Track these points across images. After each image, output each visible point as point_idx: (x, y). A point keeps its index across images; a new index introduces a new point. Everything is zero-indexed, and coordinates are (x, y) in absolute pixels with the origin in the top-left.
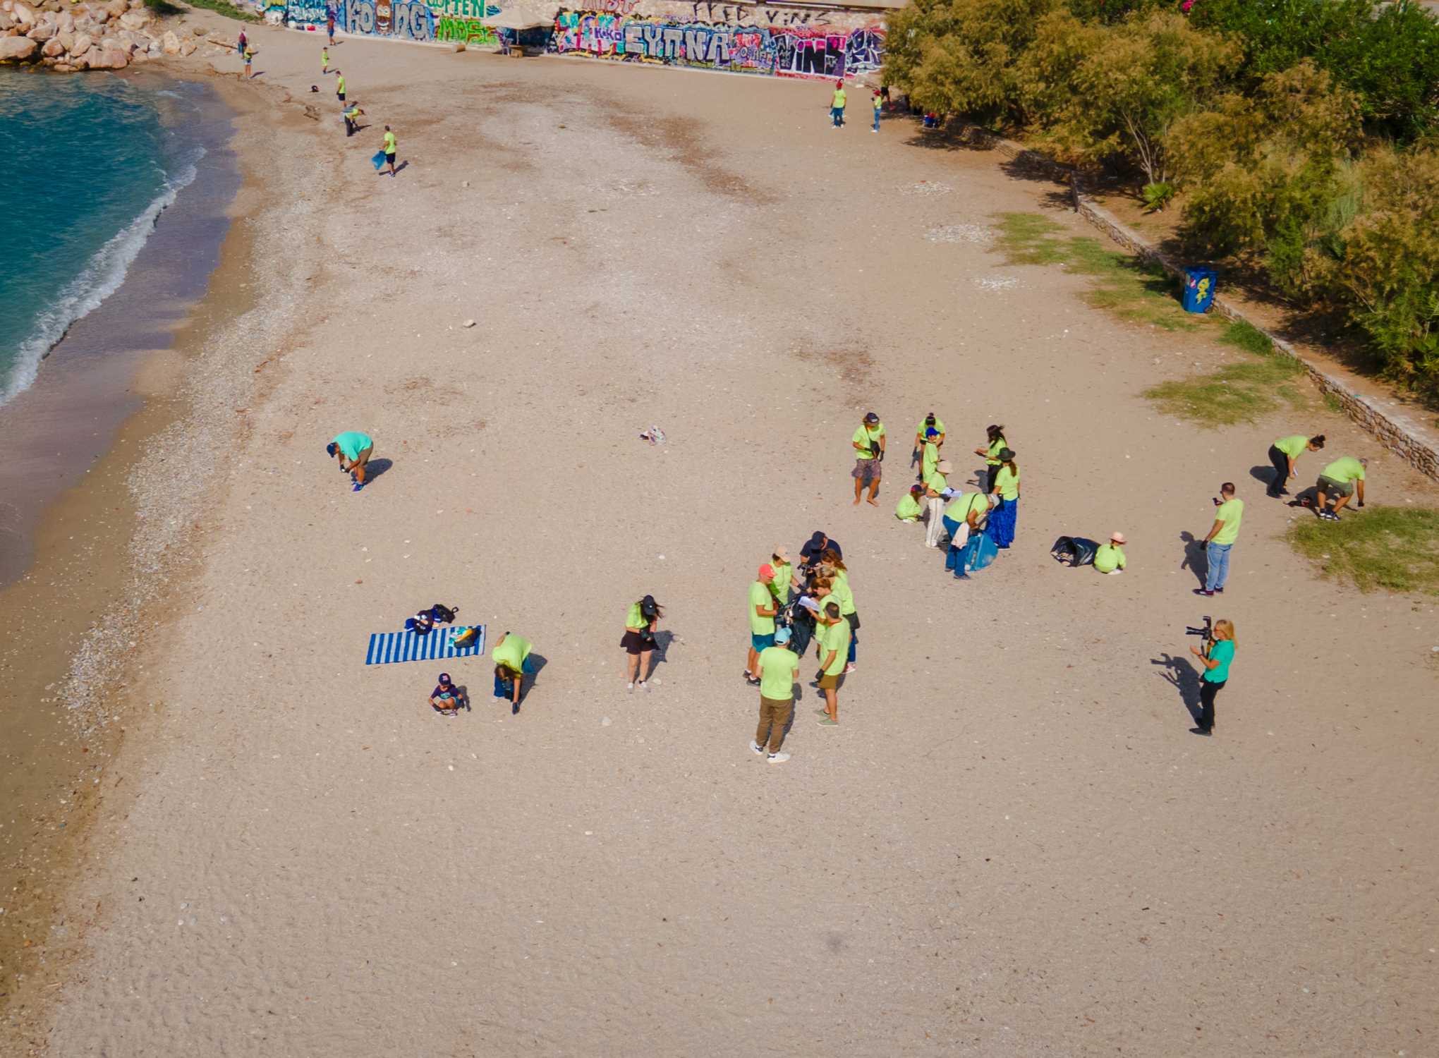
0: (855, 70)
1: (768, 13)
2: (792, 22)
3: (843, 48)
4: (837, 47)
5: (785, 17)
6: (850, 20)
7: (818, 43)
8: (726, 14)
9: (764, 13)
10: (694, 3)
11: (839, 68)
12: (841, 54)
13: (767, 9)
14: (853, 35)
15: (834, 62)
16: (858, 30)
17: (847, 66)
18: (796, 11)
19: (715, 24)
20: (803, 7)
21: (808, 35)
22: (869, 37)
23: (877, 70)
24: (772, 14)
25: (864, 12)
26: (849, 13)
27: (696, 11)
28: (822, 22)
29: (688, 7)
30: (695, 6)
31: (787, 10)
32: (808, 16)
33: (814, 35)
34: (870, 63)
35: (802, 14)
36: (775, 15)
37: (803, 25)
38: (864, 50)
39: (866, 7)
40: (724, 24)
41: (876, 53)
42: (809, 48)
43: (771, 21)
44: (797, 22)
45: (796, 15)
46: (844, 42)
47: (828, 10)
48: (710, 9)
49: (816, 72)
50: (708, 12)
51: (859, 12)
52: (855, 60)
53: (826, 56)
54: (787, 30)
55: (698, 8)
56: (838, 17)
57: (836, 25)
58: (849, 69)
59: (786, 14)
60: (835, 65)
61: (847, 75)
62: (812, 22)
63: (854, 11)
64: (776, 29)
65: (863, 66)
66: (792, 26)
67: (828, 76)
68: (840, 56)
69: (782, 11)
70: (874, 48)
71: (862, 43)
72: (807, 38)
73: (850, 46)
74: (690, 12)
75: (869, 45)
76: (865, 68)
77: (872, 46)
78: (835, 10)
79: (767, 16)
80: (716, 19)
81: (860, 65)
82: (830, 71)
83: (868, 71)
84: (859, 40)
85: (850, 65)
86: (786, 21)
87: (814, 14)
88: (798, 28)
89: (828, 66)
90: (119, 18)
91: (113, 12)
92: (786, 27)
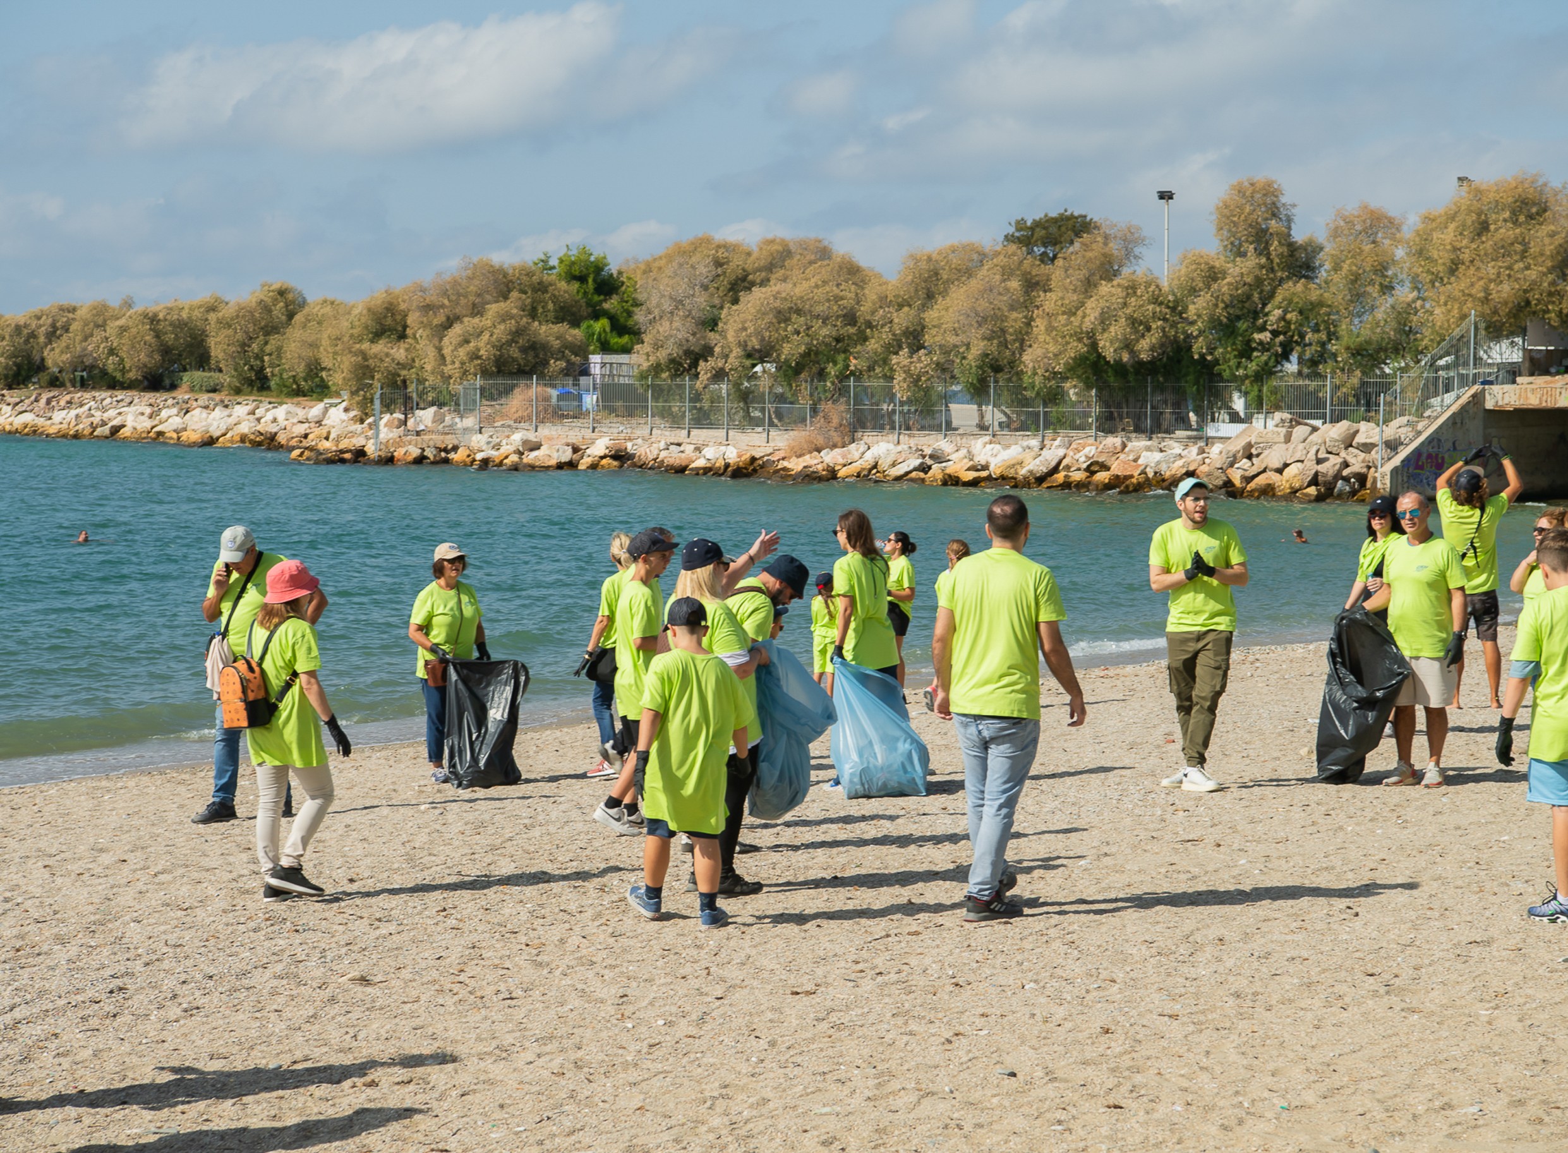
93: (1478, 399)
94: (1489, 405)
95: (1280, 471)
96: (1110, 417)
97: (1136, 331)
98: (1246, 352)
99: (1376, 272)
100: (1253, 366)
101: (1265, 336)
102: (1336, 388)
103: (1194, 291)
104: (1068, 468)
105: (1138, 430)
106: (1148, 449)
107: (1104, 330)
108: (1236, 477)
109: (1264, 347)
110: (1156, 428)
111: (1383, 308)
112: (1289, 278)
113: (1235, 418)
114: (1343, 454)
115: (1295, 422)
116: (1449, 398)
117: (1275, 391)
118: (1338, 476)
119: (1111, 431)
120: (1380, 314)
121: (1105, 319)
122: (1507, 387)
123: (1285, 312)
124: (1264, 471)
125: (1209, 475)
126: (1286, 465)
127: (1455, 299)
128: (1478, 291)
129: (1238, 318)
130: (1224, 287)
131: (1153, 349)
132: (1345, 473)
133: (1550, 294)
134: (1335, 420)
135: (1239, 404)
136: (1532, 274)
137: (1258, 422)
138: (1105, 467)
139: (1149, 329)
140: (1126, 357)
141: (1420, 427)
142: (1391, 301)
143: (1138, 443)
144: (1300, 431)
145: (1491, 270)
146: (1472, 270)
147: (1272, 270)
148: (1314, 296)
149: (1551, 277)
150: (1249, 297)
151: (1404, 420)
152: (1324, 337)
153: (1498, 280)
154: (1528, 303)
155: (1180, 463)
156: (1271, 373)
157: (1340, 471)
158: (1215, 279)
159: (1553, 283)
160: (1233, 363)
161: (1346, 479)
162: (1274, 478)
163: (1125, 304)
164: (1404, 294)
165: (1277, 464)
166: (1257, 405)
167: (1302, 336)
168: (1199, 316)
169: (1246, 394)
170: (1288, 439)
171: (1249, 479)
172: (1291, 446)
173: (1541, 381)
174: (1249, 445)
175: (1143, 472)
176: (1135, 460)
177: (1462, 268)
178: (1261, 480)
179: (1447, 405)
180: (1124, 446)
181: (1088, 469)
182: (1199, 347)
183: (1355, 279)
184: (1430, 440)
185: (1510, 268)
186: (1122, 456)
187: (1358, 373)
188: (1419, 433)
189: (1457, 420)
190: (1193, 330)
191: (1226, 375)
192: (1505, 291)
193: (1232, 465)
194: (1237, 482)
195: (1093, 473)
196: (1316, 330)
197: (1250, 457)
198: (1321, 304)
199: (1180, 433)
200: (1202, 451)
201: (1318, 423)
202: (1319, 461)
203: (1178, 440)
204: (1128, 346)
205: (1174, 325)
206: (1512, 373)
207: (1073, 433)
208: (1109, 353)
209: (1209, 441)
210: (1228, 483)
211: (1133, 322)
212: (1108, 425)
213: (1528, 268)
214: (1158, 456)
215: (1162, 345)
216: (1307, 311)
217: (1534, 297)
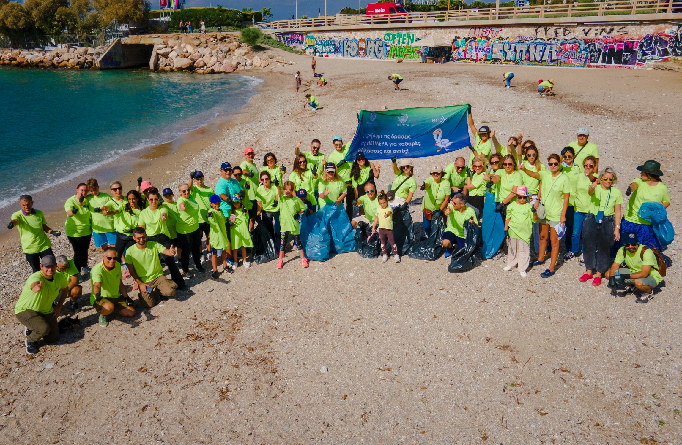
0: (644, 61)
1: (584, 30)
2: (600, 34)
3: (636, 48)
4: (632, 48)
5: (596, 32)
6: (643, 30)
7: (618, 46)
8: (556, 33)
9: (582, 31)
10: (536, 28)
11: (632, 60)
12: (635, 51)
13: (584, 28)
14: (644, 39)
15: (629, 57)
16: (648, 35)
17: (638, 58)
18: (604, 27)
19: (548, 40)
20: (609, 25)
21: (612, 41)
22: (656, 39)
23: (661, 60)
24: (586, 31)
25: (654, 24)
26: (642, 26)
27: (537, 32)
28: (622, 33)
29: (532, 31)
30: (536, 30)
31: (597, 28)
32: (612, 30)
33: (616, 41)
34: (656, 56)
35: (608, 29)
36: (589, 31)
37: (609, 35)
38: (652, 48)
39: (655, 20)
40: (554, 39)
41: (660, 49)
42: (612, 49)
43: (586, 35)
44: (604, 34)
45: (603, 30)
46: (637, 44)
47: (626, 25)
48: (546, 31)
49: (615, 63)
50: (544, 33)
51: (649, 24)
52: (645, 54)
53: (624, 53)
54: (596, 39)
55: (538, 31)
56: (634, 29)
57: (632, 34)
58: (639, 61)
59: (596, 30)
60: (629, 58)
61: (638, 64)
62: (615, 33)
63: (646, 24)
64: (589, 40)
65: (650, 58)
66: (601, 37)
67: (625, 66)
68: (634, 53)
69: (594, 28)
70: (659, 46)
71: (651, 43)
72: (610, 43)
73: (641, 46)
74: (533, 33)
75: (656, 43)
76: (652, 59)
77: (658, 44)
78: (632, 24)
79: (583, 32)
80: (549, 37)
81: (648, 57)
82: (626, 62)
83: (654, 61)
84: (649, 41)
85: (640, 58)
86: (596, 34)
87: (616, 28)
88: (605, 37)
89: (625, 59)
90: (234, 51)
91: (231, 48)
92: (596, 38)
93: (119, 41)
94: (123, 43)
95: (68, 61)
96: (15, 44)
97: (17, 20)
98: (52, 27)
99: (85, 5)
100: (54, 31)
101: (56, 23)
102: (80, 37)
103: (32, 9)
104: (3, 59)
105: (24, 48)
106: (27, 54)
107: (6, 19)
108: (55, 62)
109: (57, 26)
110: (29, 48)
111: (89, 15)
112: (60, 6)
113: (52, 45)
114: (85, 56)
115: (70, 47)
116: (111, 40)
117: (62, 38)
118: (85, 62)
119: (16, 48)
120: (88, 17)
121: (6, 16)
122: (126, 38)
123: (61, 16)
124: (63, 61)
125: (47, 62)
126: (69, 59)
127: (109, 14)
128: (114, 11)
129: (47, 17)
130: (41, 7)
131: (23, 25)
132: (87, 61)
133: (134, 13)
134: (81, 46)
135: (53, 41)
136: (128, 8)
137: (59, 46)
138: (15, 59)
139: (21, 19)
140: (15, 27)
141: (105, 48)
142: (90, 14)
143: (24, 52)
144: (71, 50)
145: (117, 6)
146: (112, 6)
147: (55, 3)
148: (69, 11)
149: (133, 9)
150: (49, 11)
151: (100, 47)
152: (73, 23)
153: (119, 9)
154: (128, 15)
155: (38, 58)
156: (60, 33)
157: (85, 61)
158: (38, 6)
159: (134, 10)
160: (48, 29)
161: (87, 63)
162: (66, 63)
163: (12, 12)
164: (94, 12)
165: (67, 59)
166: (58, 41)
167: (67, 22)
168: (36, 16)
169: (54, 39)
170: (68, 51)
171: (59, 63)
172: (70, 54)
173: (135, 36)
174: (57, 54)
175: (27, 61)
176: (24, 57)
177: (109, 5)
178: (62, 63)
179: (112, 42)
180: (20, 53)
181: (9, 60)
182: (37, 25)
183: (80, 7)
184: (108, 53)
185: (122, 6)
186: (20, 56)
187: (85, 33)
188: (105, 51)
189: (115, 47)
190: (35, 20)
191: (47, 33)
192: (121, 12)
193: (53, 59)
194: (56, 64)
195: (11, 61)
196: (71, 21)
197: (58, 57)
198: (71, 14)
199: (36, 49)
200: (44, 55)
201: (76, 47)
202: (79, 58)
203: (36, 51)
204: (15, 24)
205: (28, 18)
206: (126, 34)
207: (4, 48)
208: (9, 26)
209: (45, 51)
210: (53, 64)
211: (15, 17)
212: (15, 47)
213: (126, 6)
214: (30, 56)
215: (25, 24)
216: (68, 15)
217: (130, 14)
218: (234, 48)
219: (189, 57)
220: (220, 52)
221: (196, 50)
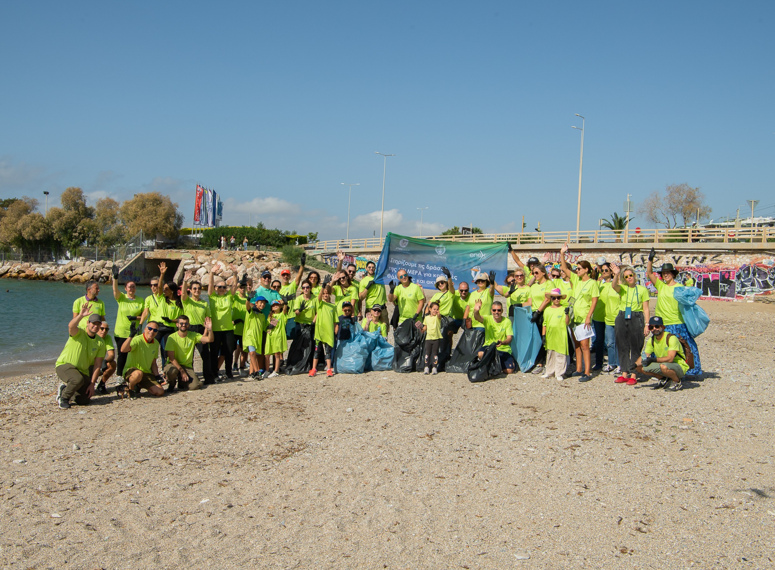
0: (744, 293)
1: (674, 258)
2: (692, 262)
3: (733, 279)
4: (729, 278)
5: (687, 260)
6: (738, 260)
7: (713, 276)
9: (671, 258)
10: (620, 254)
11: (731, 291)
12: (732, 282)
13: (674, 255)
14: (740, 268)
15: (726, 288)
16: (745, 265)
17: (736, 290)
18: (695, 255)
20: (701, 252)
21: (706, 271)
22: (754, 270)
23: (762, 292)
24: (677, 258)
25: (749, 253)
26: (737, 255)
27: (621, 259)
28: (715, 262)
29: (616, 257)
30: (621, 256)
31: (688, 255)
32: (704, 258)
33: (710, 271)
34: (756, 288)
35: (700, 257)
36: (679, 259)
37: (701, 264)
38: (750, 279)
39: (750, 250)
40: (641, 266)
41: (760, 280)
42: (706, 280)
43: (677, 263)
44: (696, 262)
45: (695, 258)
46: (734, 274)
47: (720, 254)
48: (631, 257)
49: (712, 295)
50: (630, 259)
51: (744, 253)
52: (743, 286)
53: (720, 284)
54: (688, 268)
55: (623, 257)
56: (728, 258)
57: (727, 263)
58: (738, 293)
59: (688, 258)
60: (727, 290)
61: (737, 297)
62: (708, 262)
63: (740, 254)
64: (681, 268)
65: (750, 290)
66: (693, 265)
67: (722, 297)
68: (730, 283)
69: (684, 256)
70: (758, 278)
71: (749, 273)
72: (704, 272)
73: (739, 277)
74: (617, 260)
75: (754, 274)
76: (752, 291)
77: (757, 276)
78: (726, 253)
79: (673, 260)
80: (636, 264)
81: (748, 289)
82: (723, 294)
83: (754, 293)
84: (746, 272)
85: (739, 289)
86: (687, 262)
87: (709, 257)
88: (697, 266)
89: (722, 291)
90: (272, 270)
91: (269, 267)
92: (688, 266)
93: (143, 255)
94: (146, 257)
95: (81, 275)
96: (27, 257)
97: (35, 230)
98: (71, 239)
99: (111, 217)
100: (73, 243)
101: (77, 234)
102: (99, 251)
103: (54, 220)
104: (11, 272)
105: (36, 261)
106: (38, 267)
107: (24, 230)
108: (67, 276)
109: (76, 237)
110: (42, 261)
111: (114, 228)
112: (85, 217)
113: (67, 258)
114: (102, 270)
115: (86, 260)
116: (134, 255)
117: (80, 251)
118: (100, 277)
119: (27, 261)
120: (112, 230)
121: (24, 226)
122: (151, 252)
123: (83, 227)
124: (76, 274)
125: (58, 275)
126: (83, 273)
127: (136, 226)
128: (143, 224)
129: (69, 228)
130: (64, 219)
131: (40, 236)
132: (102, 276)
133: (163, 226)
134: (99, 260)
135: (68, 254)
136: (158, 220)
137: (75, 260)
138: (23, 272)
139: (39, 230)
140: (31, 238)
141: (125, 263)
142: (115, 226)
143: (36, 265)
144: (88, 263)
145: (146, 218)
146: (141, 218)
147: (80, 215)
148: (93, 223)
149: (164, 221)
150: (72, 222)
151: (120, 260)
152: (95, 236)
153: (149, 221)
154: (157, 229)
155: (49, 271)
156: (79, 245)
157: (101, 275)
158: (61, 217)
159: (164, 223)
160: (67, 242)
161: (103, 278)
162: (80, 276)
163: (31, 222)
164: (120, 224)
165: (81, 273)
166: (74, 255)
167: (88, 235)
168: (56, 227)
169: (71, 252)
170: (84, 265)
171: (71, 277)
172: (85, 267)
173: (161, 251)
174: (72, 267)
175: (37, 274)
176: (34, 270)
177: (138, 217)
178: (75, 277)
179: (133, 257)
180: (31, 265)
181: (18, 272)
182: (56, 237)
183: (105, 219)
184: (129, 266)
185: (152, 218)
186: (30, 269)
187: (106, 246)
188: (125, 265)
189: (136, 261)
190: (54, 231)
191: (65, 245)
192: (151, 224)
193: (66, 272)
194: (68, 278)
195: (20, 274)
196: (93, 233)
197: (72, 270)
198: (94, 226)
199: (49, 262)
200: (56, 268)
201: (93, 261)
202: (94, 272)
203: (48, 264)
204: (32, 235)
205: (48, 229)
206: (152, 249)
207: (14, 261)
208: (26, 236)
209: (59, 265)
210: (65, 278)
211: (34, 227)
212: (26, 259)
213: (157, 218)
214: (42, 269)
215: (43, 235)
216: (91, 228)
217: (159, 227)
218: (273, 267)
219: (219, 275)
220: (256, 270)
221: (228, 267)
